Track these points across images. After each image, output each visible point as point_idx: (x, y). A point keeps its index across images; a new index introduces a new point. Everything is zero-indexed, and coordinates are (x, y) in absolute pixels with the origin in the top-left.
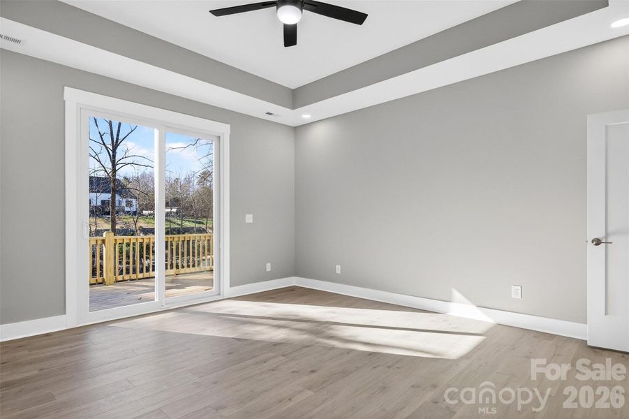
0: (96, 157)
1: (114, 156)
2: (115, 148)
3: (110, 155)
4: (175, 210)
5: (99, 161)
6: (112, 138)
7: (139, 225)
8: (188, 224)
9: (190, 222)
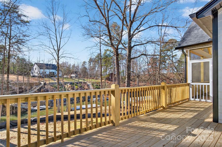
0: (52, 54)
2: (58, 51)
3: (57, 54)
4: (74, 75)
5: (53, 56)
6: (58, 47)
7: (63, 81)
8: (80, 81)
9: (81, 80)
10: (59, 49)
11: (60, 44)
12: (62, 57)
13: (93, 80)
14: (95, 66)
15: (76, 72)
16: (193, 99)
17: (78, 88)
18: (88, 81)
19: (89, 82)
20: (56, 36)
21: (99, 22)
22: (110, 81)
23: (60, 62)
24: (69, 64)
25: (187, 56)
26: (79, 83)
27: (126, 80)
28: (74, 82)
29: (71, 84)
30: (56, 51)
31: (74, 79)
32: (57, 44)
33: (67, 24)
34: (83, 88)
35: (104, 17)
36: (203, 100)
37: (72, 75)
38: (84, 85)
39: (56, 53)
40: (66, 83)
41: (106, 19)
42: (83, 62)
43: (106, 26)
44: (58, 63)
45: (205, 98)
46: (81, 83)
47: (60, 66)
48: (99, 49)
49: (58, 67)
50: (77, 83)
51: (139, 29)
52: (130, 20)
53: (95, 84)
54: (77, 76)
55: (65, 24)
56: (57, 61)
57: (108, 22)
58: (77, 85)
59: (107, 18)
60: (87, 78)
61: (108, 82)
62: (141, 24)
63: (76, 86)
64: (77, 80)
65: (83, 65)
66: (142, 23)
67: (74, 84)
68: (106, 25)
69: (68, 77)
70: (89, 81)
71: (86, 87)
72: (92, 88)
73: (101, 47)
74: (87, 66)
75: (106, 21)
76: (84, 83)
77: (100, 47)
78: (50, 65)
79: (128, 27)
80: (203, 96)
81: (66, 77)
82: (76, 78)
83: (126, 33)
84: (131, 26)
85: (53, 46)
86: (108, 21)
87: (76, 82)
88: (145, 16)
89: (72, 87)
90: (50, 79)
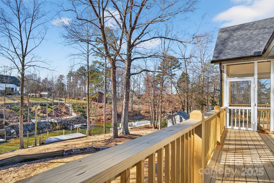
0: (13, 60)
1: (23, 61)
2: (24, 57)
3: (21, 61)
4: (47, 93)
5: (15, 63)
6: (23, 50)
7: (29, 101)
8: (55, 101)
9: (57, 99)
10: (25, 53)
11: (27, 47)
12: (30, 66)
13: (74, 100)
14: (77, 83)
15: (49, 90)
16: (230, 127)
17: (52, 111)
18: (66, 102)
19: (68, 104)
20: (21, 34)
21: (90, 22)
22: (96, 102)
23: (26, 73)
24: (38, 77)
25: (223, 73)
26: (54, 105)
27: (124, 102)
28: (46, 103)
29: (42, 105)
30: (19, 57)
31: (46, 98)
32: (22, 46)
33: (39, 18)
34: (59, 112)
35: (98, 16)
36: (243, 128)
37: (43, 93)
38: (61, 107)
39: (20, 59)
40: (33, 105)
41: (100, 19)
42: (59, 75)
43: (100, 29)
44: (23, 75)
45: (245, 126)
46: (57, 104)
47: (25, 79)
48: (87, 59)
49: (23, 80)
50: (51, 105)
51: (140, 39)
52: (131, 26)
53: (76, 106)
54: (51, 95)
55: (35, 19)
56: (21, 71)
57: (103, 24)
58: (51, 107)
59: (102, 19)
60: (66, 98)
61: (94, 104)
62: (142, 33)
63: (49, 109)
64: (50, 100)
65: (59, 80)
66: (144, 32)
67: (45, 105)
68: (100, 27)
69: (36, 95)
70: (68, 102)
71: (64, 110)
72: (72, 111)
73: (89, 56)
74: (65, 81)
75: (100, 22)
76: (61, 104)
77: (87, 57)
78: (7, 76)
79: (127, 35)
80: (243, 124)
81: (33, 96)
82: (48, 97)
83: (126, 41)
84: (131, 34)
85: (15, 49)
86: (104, 22)
87: (49, 103)
88: (147, 24)
89: (42, 109)
90: (5, 97)
